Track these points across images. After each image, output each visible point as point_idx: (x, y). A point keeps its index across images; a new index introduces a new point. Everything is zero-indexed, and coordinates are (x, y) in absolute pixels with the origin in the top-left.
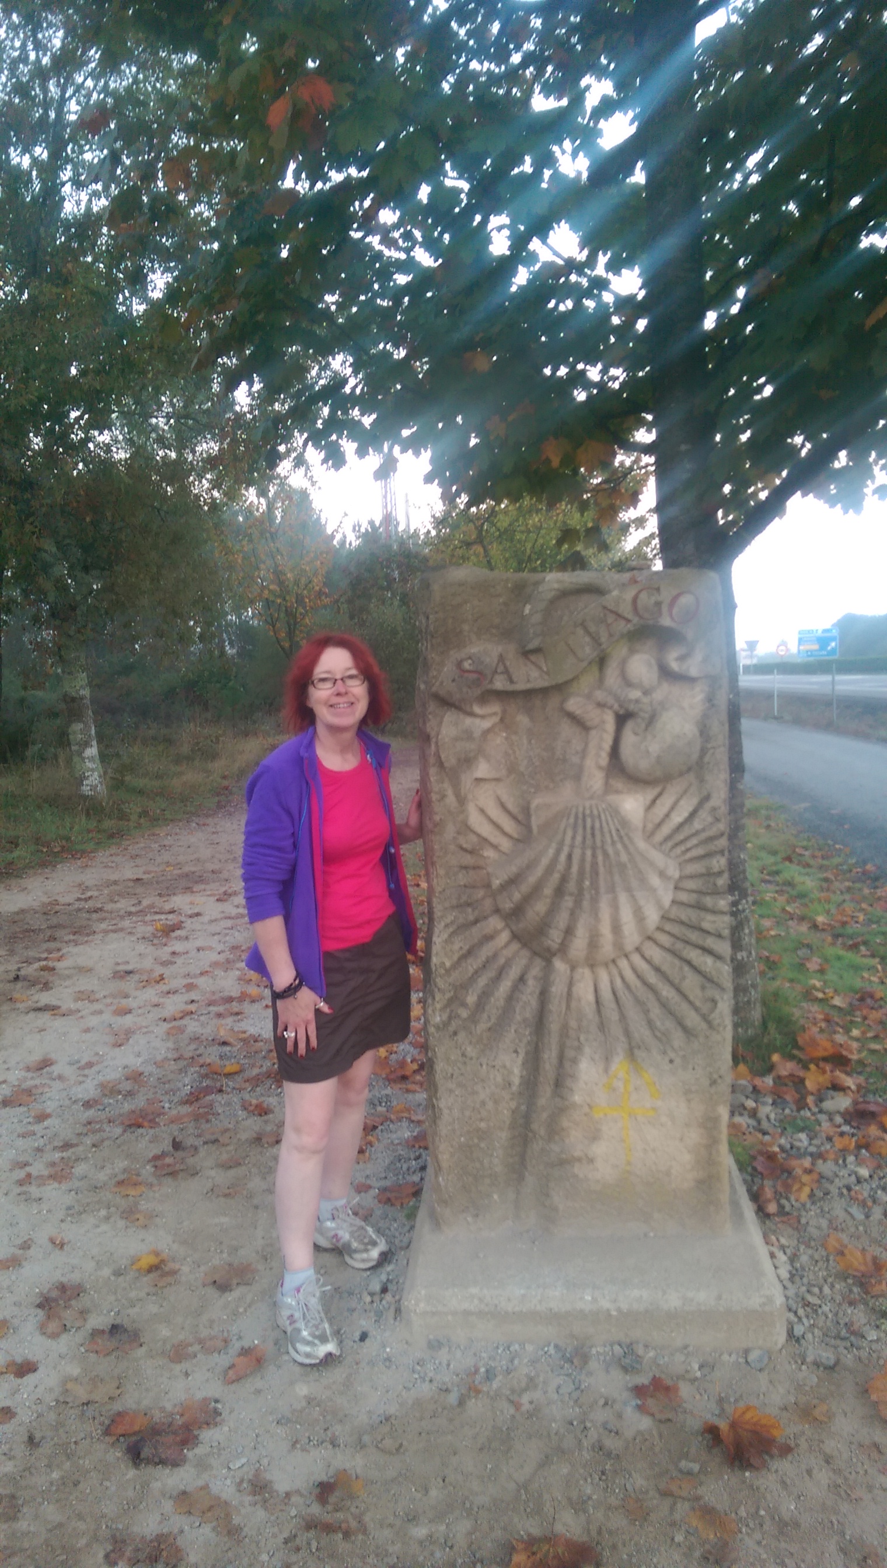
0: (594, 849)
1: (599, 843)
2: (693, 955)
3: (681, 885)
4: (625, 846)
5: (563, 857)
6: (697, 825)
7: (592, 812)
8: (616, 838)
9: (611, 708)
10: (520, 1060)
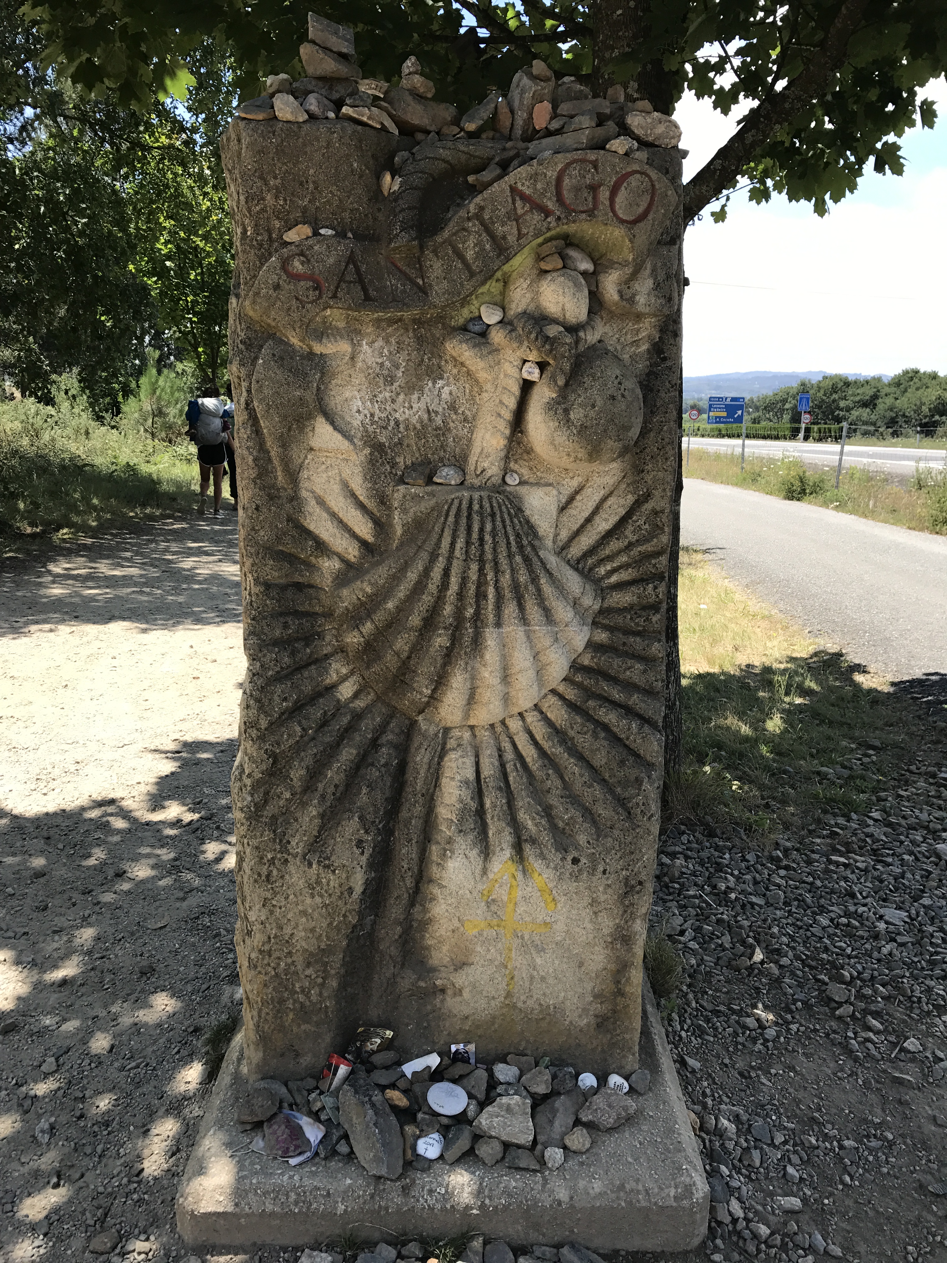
0: (482, 561)
1: (489, 556)
2: (610, 717)
3: (600, 619)
4: (527, 560)
5: (437, 573)
6: (630, 535)
7: (481, 507)
8: (514, 549)
9: (517, 350)
10: (364, 859)
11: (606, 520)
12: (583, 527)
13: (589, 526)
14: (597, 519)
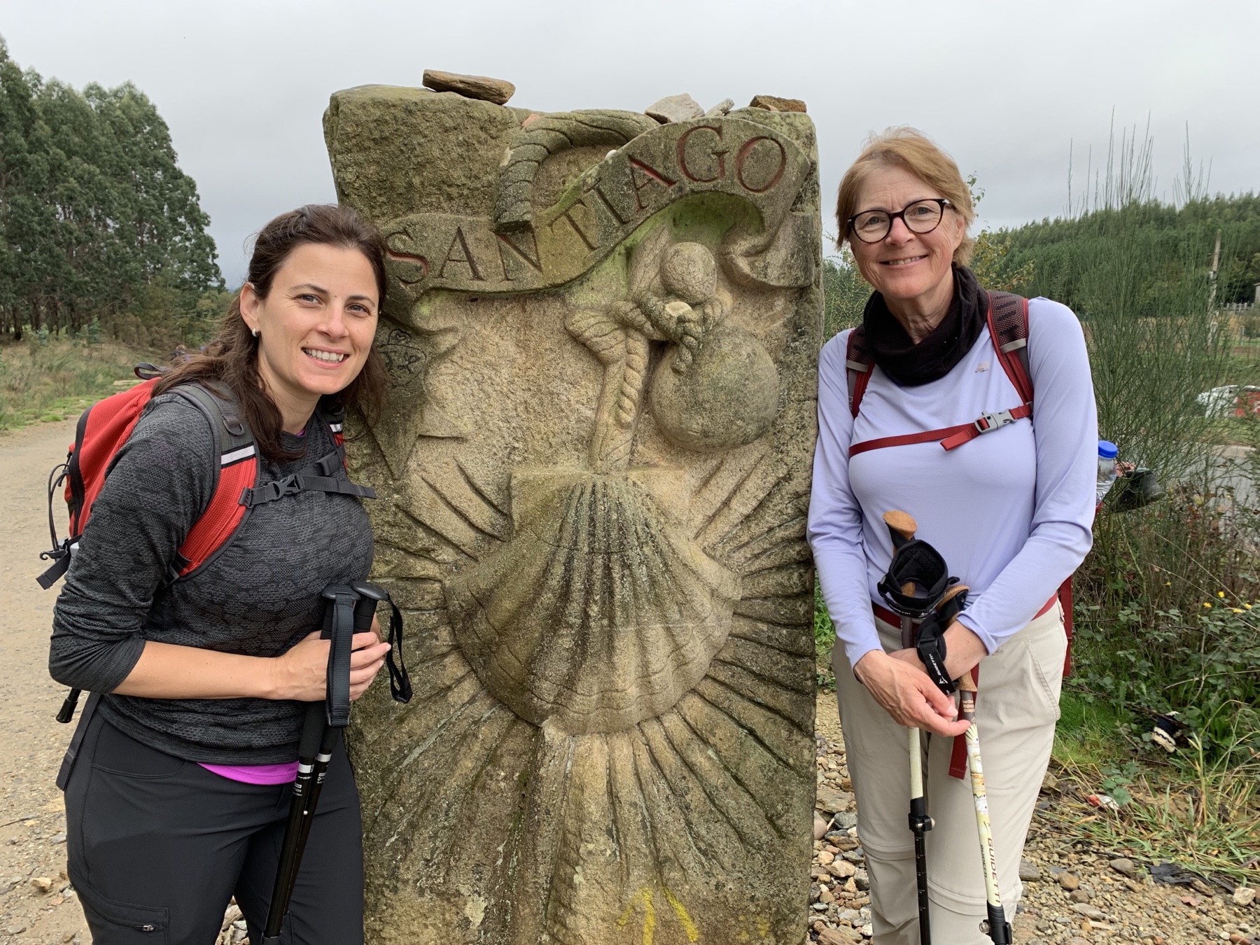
0: (608, 555)
1: (616, 546)
2: (759, 720)
3: (743, 610)
4: (658, 550)
5: (558, 568)
7: (606, 493)
9: (640, 329)
10: (481, 886)
11: (745, 505)
12: (718, 512)
13: (726, 510)
14: (734, 504)
